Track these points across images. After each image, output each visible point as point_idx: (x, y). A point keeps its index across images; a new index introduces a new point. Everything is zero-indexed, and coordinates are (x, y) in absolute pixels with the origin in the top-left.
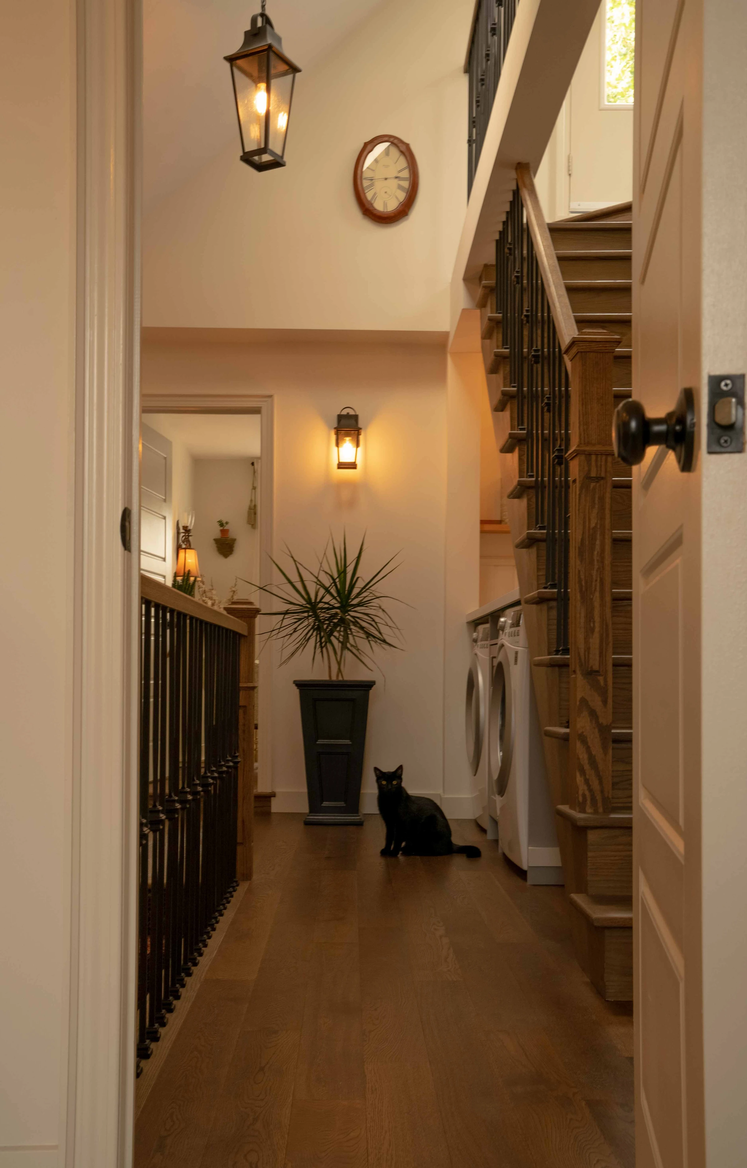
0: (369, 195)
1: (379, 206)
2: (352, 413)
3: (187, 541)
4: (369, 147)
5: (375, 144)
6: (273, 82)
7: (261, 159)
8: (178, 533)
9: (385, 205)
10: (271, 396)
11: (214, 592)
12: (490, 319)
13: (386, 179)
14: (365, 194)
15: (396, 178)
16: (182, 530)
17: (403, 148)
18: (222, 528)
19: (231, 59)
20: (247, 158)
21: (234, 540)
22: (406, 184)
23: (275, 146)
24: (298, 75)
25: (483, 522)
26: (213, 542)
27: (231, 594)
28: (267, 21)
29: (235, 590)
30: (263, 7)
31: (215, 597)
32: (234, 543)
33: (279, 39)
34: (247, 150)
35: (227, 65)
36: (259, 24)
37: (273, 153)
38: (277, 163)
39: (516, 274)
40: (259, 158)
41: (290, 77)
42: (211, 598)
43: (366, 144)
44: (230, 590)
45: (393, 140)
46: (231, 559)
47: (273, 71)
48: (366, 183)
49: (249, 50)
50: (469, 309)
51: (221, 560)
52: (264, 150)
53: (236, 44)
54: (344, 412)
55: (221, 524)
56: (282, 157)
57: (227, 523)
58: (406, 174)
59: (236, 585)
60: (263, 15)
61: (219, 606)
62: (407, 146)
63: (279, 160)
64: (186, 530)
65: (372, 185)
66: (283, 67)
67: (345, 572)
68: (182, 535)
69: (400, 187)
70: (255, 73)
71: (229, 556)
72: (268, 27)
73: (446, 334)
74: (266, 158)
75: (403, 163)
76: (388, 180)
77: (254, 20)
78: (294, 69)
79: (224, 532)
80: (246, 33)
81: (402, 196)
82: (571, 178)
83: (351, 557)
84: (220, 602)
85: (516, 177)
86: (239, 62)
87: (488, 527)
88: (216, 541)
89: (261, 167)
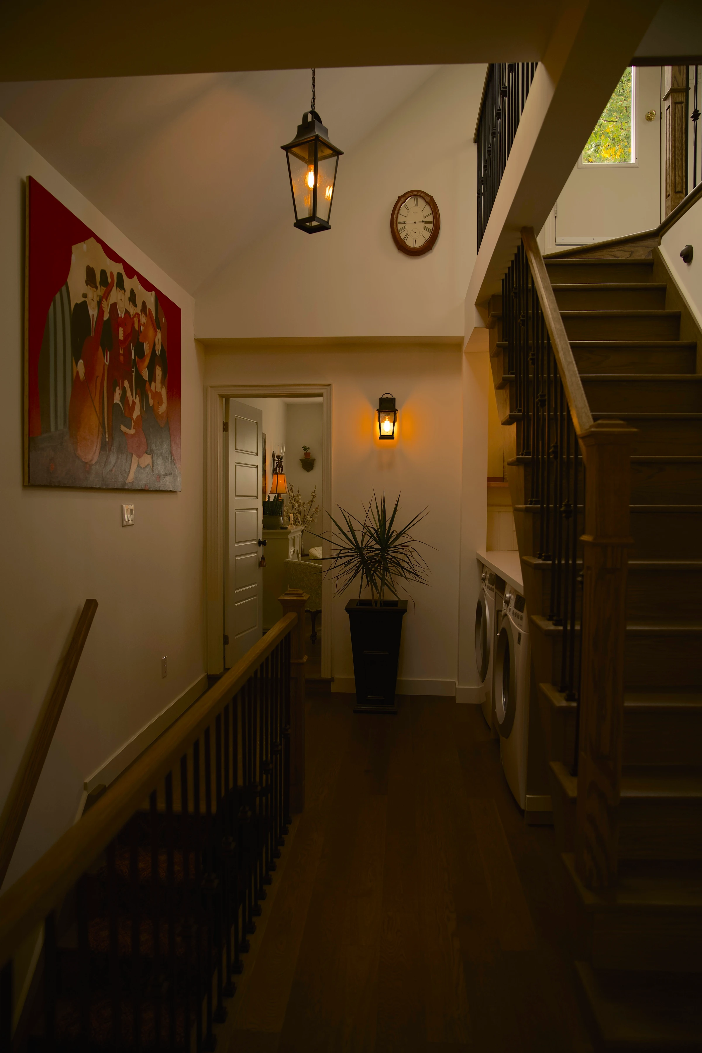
0: (402, 236)
1: (410, 243)
2: (390, 396)
3: (280, 465)
4: (402, 200)
5: (407, 197)
6: (320, 163)
7: (311, 224)
8: (274, 460)
9: (415, 242)
10: (330, 385)
11: (300, 497)
12: (498, 346)
13: (415, 223)
14: (399, 234)
15: (423, 222)
16: (276, 459)
17: (428, 199)
18: (305, 452)
19: (287, 148)
20: (301, 224)
21: (314, 460)
22: (430, 226)
23: (322, 214)
24: (340, 157)
25: (490, 480)
26: (300, 461)
27: (312, 497)
28: (316, 116)
29: (314, 495)
30: (313, 106)
31: (300, 501)
32: (314, 462)
33: (325, 131)
34: (299, 218)
35: (284, 152)
36: (310, 118)
37: (319, 220)
38: (324, 226)
39: (521, 318)
40: (309, 224)
41: (336, 157)
42: (297, 502)
43: (400, 198)
44: (311, 495)
45: (421, 194)
46: (311, 473)
47: (320, 155)
48: (400, 226)
49: (301, 140)
50: (479, 327)
51: (305, 473)
52: (313, 217)
53: (290, 136)
54: (385, 396)
55: (305, 449)
56: (328, 222)
57: (309, 448)
58: (430, 218)
59: (315, 491)
60: (313, 113)
61: (304, 506)
62: (432, 198)
63: (325, 225)
64: (280, 458)
65: (405, 227)
66: (329, 152)
67: (385, 521)
68: (276, 462)
69: (426, 229)
70: (307, 157)
71: (310, 471)
72: (317, 122)
73: (462, 338)
74: (315, 223)
75: (428, 210)
76: (416, 223)
77: (305, 117)
78: (337, 153)
79: (307, 455)
80: (299, 127)
81: (427, 235)
82: (556, 219)
83: (389, 514)
84: (304, 504)
85: (521, 237)
86: (294, 150)
87: (493, 484)
88: (302, 460)
89: (311, 230)
